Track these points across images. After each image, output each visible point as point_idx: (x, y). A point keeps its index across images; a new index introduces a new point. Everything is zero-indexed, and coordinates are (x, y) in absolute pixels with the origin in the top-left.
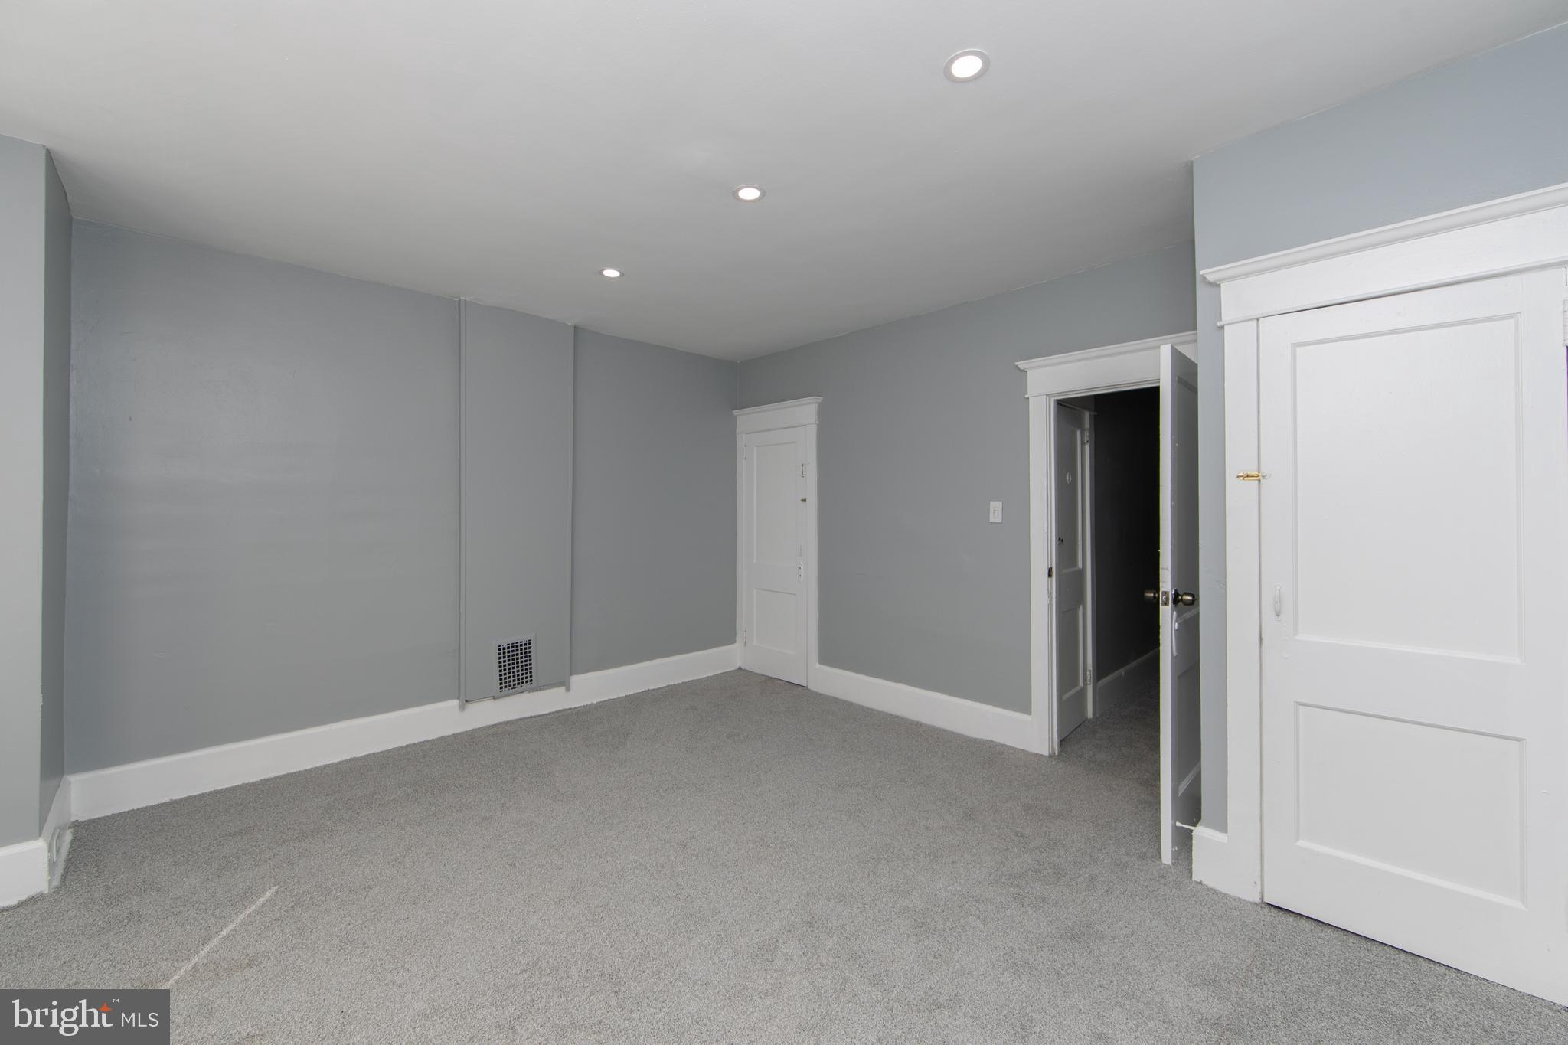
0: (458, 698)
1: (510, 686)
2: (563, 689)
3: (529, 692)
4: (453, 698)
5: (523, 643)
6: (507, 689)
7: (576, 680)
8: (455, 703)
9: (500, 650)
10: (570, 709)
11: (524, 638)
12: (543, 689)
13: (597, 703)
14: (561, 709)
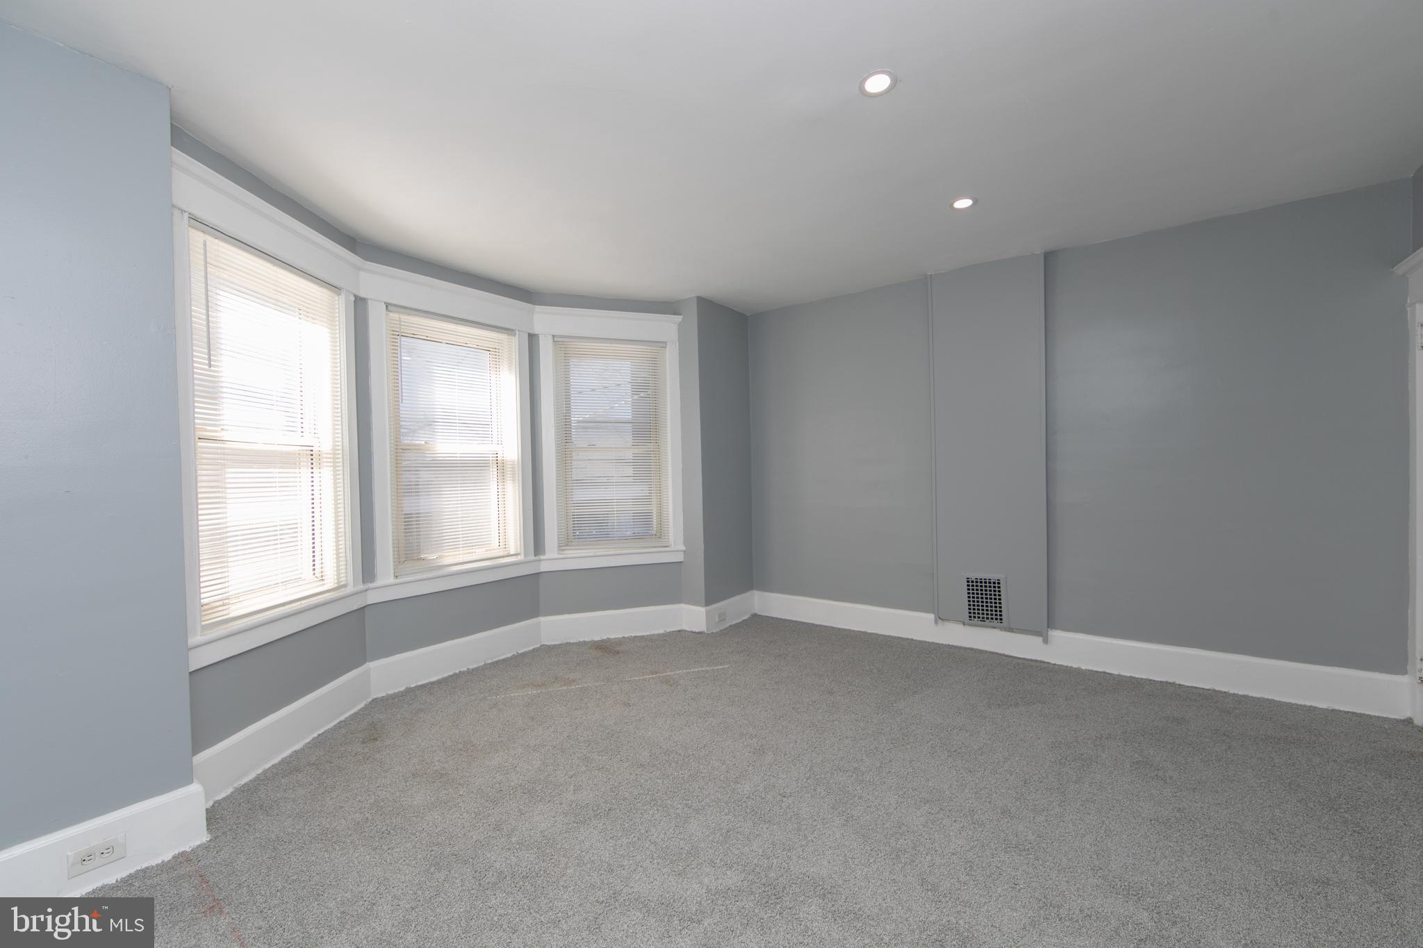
0: (933, 613)
1: (979, 617)
2: (1040, 639)
3: (1001, 630)
4: (928, 611)
5: (992, 581)
6: (976, 620)
7: (1055, 634)
8: (931, 616)
9: (968, 582)
10: (1049, 663)
11: (993, 576)
12: (1016, 632)
13: (1086, 670)
14: (1039, 659)
